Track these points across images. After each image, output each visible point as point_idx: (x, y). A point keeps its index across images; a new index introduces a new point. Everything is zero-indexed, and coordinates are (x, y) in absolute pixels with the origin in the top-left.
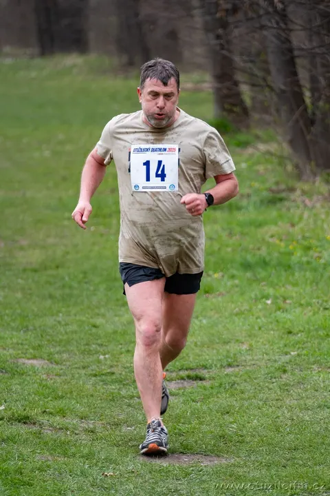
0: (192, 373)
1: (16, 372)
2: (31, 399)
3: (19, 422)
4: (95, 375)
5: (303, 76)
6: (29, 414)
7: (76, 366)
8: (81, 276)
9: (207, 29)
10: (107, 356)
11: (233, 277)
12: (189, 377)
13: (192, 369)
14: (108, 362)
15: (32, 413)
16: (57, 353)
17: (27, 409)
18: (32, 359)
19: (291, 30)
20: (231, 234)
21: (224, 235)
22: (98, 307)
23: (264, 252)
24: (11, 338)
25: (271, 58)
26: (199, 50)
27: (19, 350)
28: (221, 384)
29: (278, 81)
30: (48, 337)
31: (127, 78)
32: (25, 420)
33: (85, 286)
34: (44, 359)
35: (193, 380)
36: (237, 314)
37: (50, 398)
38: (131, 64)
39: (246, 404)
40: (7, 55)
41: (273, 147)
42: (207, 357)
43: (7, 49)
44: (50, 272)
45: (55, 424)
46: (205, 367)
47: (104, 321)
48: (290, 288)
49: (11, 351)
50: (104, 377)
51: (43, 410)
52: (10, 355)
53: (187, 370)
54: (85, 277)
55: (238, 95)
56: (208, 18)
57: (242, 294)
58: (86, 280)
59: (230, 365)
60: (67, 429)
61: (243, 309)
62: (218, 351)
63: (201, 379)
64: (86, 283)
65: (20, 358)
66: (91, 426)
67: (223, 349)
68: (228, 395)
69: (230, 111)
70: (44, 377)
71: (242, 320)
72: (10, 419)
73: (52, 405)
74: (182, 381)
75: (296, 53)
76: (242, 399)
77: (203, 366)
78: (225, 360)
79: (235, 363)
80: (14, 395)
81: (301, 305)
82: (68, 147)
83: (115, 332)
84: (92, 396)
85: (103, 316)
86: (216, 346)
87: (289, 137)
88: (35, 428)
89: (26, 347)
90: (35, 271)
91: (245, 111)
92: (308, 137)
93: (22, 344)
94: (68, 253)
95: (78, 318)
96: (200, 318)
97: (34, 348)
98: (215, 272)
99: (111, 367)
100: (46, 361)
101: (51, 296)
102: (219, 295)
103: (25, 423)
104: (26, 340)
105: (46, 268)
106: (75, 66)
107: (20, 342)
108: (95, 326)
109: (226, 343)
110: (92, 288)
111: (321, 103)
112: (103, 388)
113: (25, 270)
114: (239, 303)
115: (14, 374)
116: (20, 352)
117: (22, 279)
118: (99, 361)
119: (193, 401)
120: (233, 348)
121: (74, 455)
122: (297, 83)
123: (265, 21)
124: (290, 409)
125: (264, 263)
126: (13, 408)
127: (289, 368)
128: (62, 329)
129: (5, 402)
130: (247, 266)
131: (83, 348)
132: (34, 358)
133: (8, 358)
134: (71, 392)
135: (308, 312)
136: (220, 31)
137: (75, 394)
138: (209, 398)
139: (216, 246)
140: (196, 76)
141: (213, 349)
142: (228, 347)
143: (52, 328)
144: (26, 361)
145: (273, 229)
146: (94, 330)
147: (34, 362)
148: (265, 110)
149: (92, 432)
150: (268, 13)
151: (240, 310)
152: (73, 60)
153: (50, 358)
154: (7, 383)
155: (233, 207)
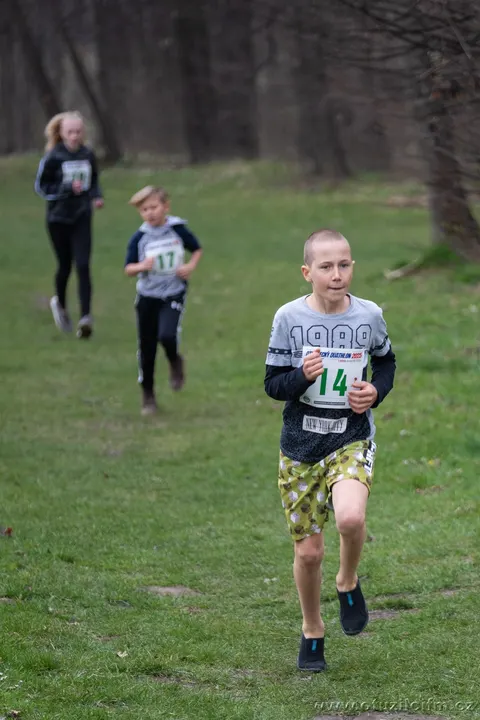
0: (394, 599)
1: (146, 605)
2: (165, 641)
3: (147, 674)
4: (257, 607)
6: (161, 663)
7: (230, 594)
8: (241, 469)
9: (418, 117)
10: (274, 579)
11: (454, 464)
12: (390, 605)
13: (393, 594)
14: (276, 588)
15: (167, 661)
16: (204, 576)
17: (160, 655)
18: (168, 586)
20: (452, 405)
21: (443, 406)
22: (263, 512)
24: (139, 558)
26: (413, 149)
27: (149, 574)
28: (435, 613)
30: (192, 555)
31: (312, 192)
32: (155, 671)
33: (246, 483)
34: (185, 586)
35: (396, 609)
36: (458, 516)
37: (191, 640)
38: (318, 172)
39: (469, 640)
40: (144, 165)
42: (416, 577)
43: (143, 156)
44: (196, 465)
45: (198, 676)
46: (412, 591)
47: (271, 531)
49: (139, 576)
50: (269, 608)
51: (182, 657)
52: (138, 581)
53: (386, 594)
54: (245, 471)
56: (420, 102)
57: (467, 487)
58: (248, 475)
59: (447, 587)
60: (216, 682)
61: (466, 508)
62: (431, 568)
63: (407, 607)
64: (248, 478)
65: (151, 585)
66: (250, 677)
67: (438, 564)
68: (443, 629)
69: (451, 232)
70: (185, 610)
71: (466, 523)
72: (134, 671)
73: (196, 649)
74: (380, 611)
76: (464, 634)
77: (410, 589)
78: (440, 580)
79: (454, 584)
80: (142, 637)
82: (227, 291)
84: (252, 635)
85: (270, 523)
86: (428, 561)
88: (171, 682)
89: (160, 569)
90: (176, 463)
93: (154, 566)
94: (222, 437)
95: (234, 528)
96: (407, 522)
97: (170, 571)
98: (430, 457)
99: (281, 594)
100: (188, 589)
101: (198, 499)
102: (434, 490)
103: (155, 675)
104: (161, 559)
105: (191, 460)
106: (238, 177)
107: (152, 562)
108: (258, 538)
109: (441, 556)
110: (256, 485)
112: (268, 625)
113: (161, 463)
114: (462, 500)
115: (142, 608)
116: (151, 577)
117: (157, 475)
118: (264, 587)
119: (395, 638)
120: (452, 562)
126: (139, 655)
128: (211, 544)
129: (129, 647)
130: (474, 449)
131: (240, 569)
132: (172, 584)
133: (134, 586)
134: (222, 631)
136: (435, 119)
137: (227, 632)
138: (418, 633)
139: (432, 422)
140: (411, 185)
141: (424, 565)
142: (445, 562)
143: (197, 542)
144: (161, 590)
146: (257, 544)
147: (172, 590)
149: (251, 685)
151: (462, 509)
152: (236, 169)
153: (194, 584)
154: (131, 620)
155: (457, 367)
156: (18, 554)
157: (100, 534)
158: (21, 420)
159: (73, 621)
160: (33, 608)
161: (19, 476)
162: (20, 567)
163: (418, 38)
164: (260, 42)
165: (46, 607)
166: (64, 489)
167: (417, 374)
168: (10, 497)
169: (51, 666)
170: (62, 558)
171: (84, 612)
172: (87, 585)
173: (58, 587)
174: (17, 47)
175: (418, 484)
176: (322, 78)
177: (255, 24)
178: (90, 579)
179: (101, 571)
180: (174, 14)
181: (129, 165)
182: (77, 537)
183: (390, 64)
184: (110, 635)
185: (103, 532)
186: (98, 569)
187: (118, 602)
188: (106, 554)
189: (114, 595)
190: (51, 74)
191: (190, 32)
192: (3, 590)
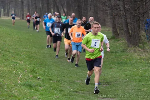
0: (108, 83)
1: (74, 83)
5: (129, 27)
9: (111, 19)
11: (116, 65)
15: (78, 90)
19: (127, 19)
23: (122, 61)
25: (123, 24)
26: (109, 23)
28: (114, 85)
29: (125, 28)
32: (76, 92)
35: (108, 85)
41: (123, 41)
42: (111, 80)
45: (82, 93)
48: (127, 67)
51: (80, 90)
55: (117, 31)
57: (118, 69)
63: (110, 84)
65: (75, 80)
66: (89, 93)
67: (114, 79)
68: (115, 87)
69: (115, 34)
70: (80, 84)
71: (118, 73)
72: (73, 92)
73: (82, 89)
74: (106, 85)
75: (128, 23)
76: (118, 88)
77: (110, 82)
78: (114, 81)
79: (116, 81)
80: (74, 87)
81: (129, 71)
87: (126, 39)
88: (78, 93)
89: (77, 78)
91: (118, 34)
92: (130, 39)
102: (113, 69)
107: (75, 77)
109: (115, 78)
111: (133, 33)
121: (86, 98)
122: (128, 29)
123: (122, 17)
124: (127, 90)
125: (122, 63)
126: (74, 90)
127: (127, 82)
130: (119, 63)
132: (78, 80)
133: (73, 80)
135: (130, 72)
138: (111, 88)
139: (113, 60)
140: (109, 28)
143: (81, 75)
145: (124, 56)
148: (122, 34)
150: (123, 15)
153: (81, 80)
155: (116, 52)
160: (60, 83)
161: (57, 65)
162: (58, 77)
163: (111, 8)
164: (89, 8)
167: (111, 53)
168: (56, 68)
169: (62, 91)
170: (63, 76)
171: (66, 84)
172: (67, 80)
173: (63, 80)
174: (56, 8)
175: (111, 68)
176: (97, 13)
177: (88, 6)
179: (69, 78)
180: (77, 4)
183: (107, 11)
184: (70, 87)
188: (69, 76)
189: (70, 82)
191: (79, 7)
192: (56, 80)
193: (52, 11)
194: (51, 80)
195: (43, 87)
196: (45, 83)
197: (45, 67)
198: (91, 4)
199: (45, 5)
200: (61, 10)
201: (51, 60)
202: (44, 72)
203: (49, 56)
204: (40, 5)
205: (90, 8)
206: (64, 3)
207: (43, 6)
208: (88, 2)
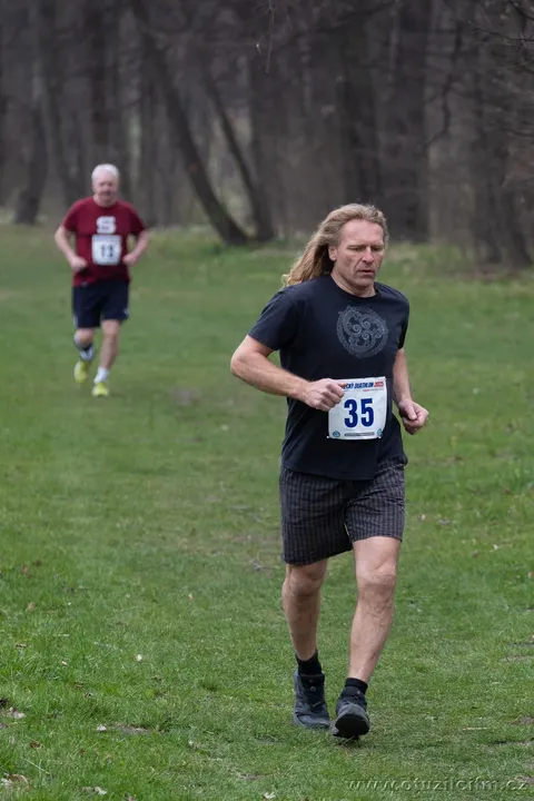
1: (295, 741)
2: (316, 781)
4: (420, 747)
10: (439, 717)
14: (442, 726)
17: (311, 798)
31: (488, 282)
38: (494, 259)
49: (288, 708)
50: (433, 749)
52: (287, 714)
54: (409, 594)
64: (411, 601)
70: (340, 748)
80: (291, 777)
83: (454, 680)
85: (436, 654)
99: (446, 733)
106: (406, 261)
108: (421, 670)
110: (420, 610)
112: (433, 767)
115: (292, 744)
118: (427, 725)
126: (289, 796)
129: (277, 787)
131: (402, 704)
133: (284, 719)
134: (381, 773)
137: (387, 775)
146: (421, 676)
152: (404, 252)
154: (279, 757)
156: (156, 679)
157: (247, 660)
158: (160, 530)
159: (215, 756)
160: (171, 741)
161: (157, 593)
162: (157, 694)
164: (433, 113)
165: (185, 740)
166: (206, 609)
168: (147, 616)
170: (203, 685)
171: (227, 747)
172: (231, 717)
173: (199, 717)
174: (162, 110)
176: (502, 155)
177: (429, 91)
178: (235, 710)
179: (248, 701)
180: (340, 79)
181: (283, 245)
182: (221, 663)
184: (257, 774)
185: (249, 658)
186: (244, 699)
187: (266, 737)
188: (253, 683)
189: (261, 729)
190: (199, 140)
191: (354, 100)
192: (138, 720)
193: (135, 130)
194: (97, 713)
195: (32, 773)
196: (48, 742)
197: (54, 607)
198: (451, 78)
199: (78, 88)
200: (206, 123)
201: (106, 549)
202: (45, 645)
203: (90, 513)
204: (38, 88)
205: (440, 116)
206: (234, 70)
207: (54, 92)
208: (431, 60)
